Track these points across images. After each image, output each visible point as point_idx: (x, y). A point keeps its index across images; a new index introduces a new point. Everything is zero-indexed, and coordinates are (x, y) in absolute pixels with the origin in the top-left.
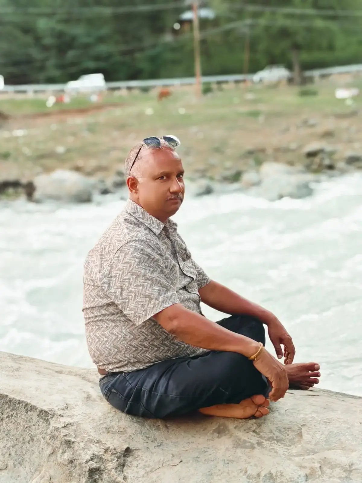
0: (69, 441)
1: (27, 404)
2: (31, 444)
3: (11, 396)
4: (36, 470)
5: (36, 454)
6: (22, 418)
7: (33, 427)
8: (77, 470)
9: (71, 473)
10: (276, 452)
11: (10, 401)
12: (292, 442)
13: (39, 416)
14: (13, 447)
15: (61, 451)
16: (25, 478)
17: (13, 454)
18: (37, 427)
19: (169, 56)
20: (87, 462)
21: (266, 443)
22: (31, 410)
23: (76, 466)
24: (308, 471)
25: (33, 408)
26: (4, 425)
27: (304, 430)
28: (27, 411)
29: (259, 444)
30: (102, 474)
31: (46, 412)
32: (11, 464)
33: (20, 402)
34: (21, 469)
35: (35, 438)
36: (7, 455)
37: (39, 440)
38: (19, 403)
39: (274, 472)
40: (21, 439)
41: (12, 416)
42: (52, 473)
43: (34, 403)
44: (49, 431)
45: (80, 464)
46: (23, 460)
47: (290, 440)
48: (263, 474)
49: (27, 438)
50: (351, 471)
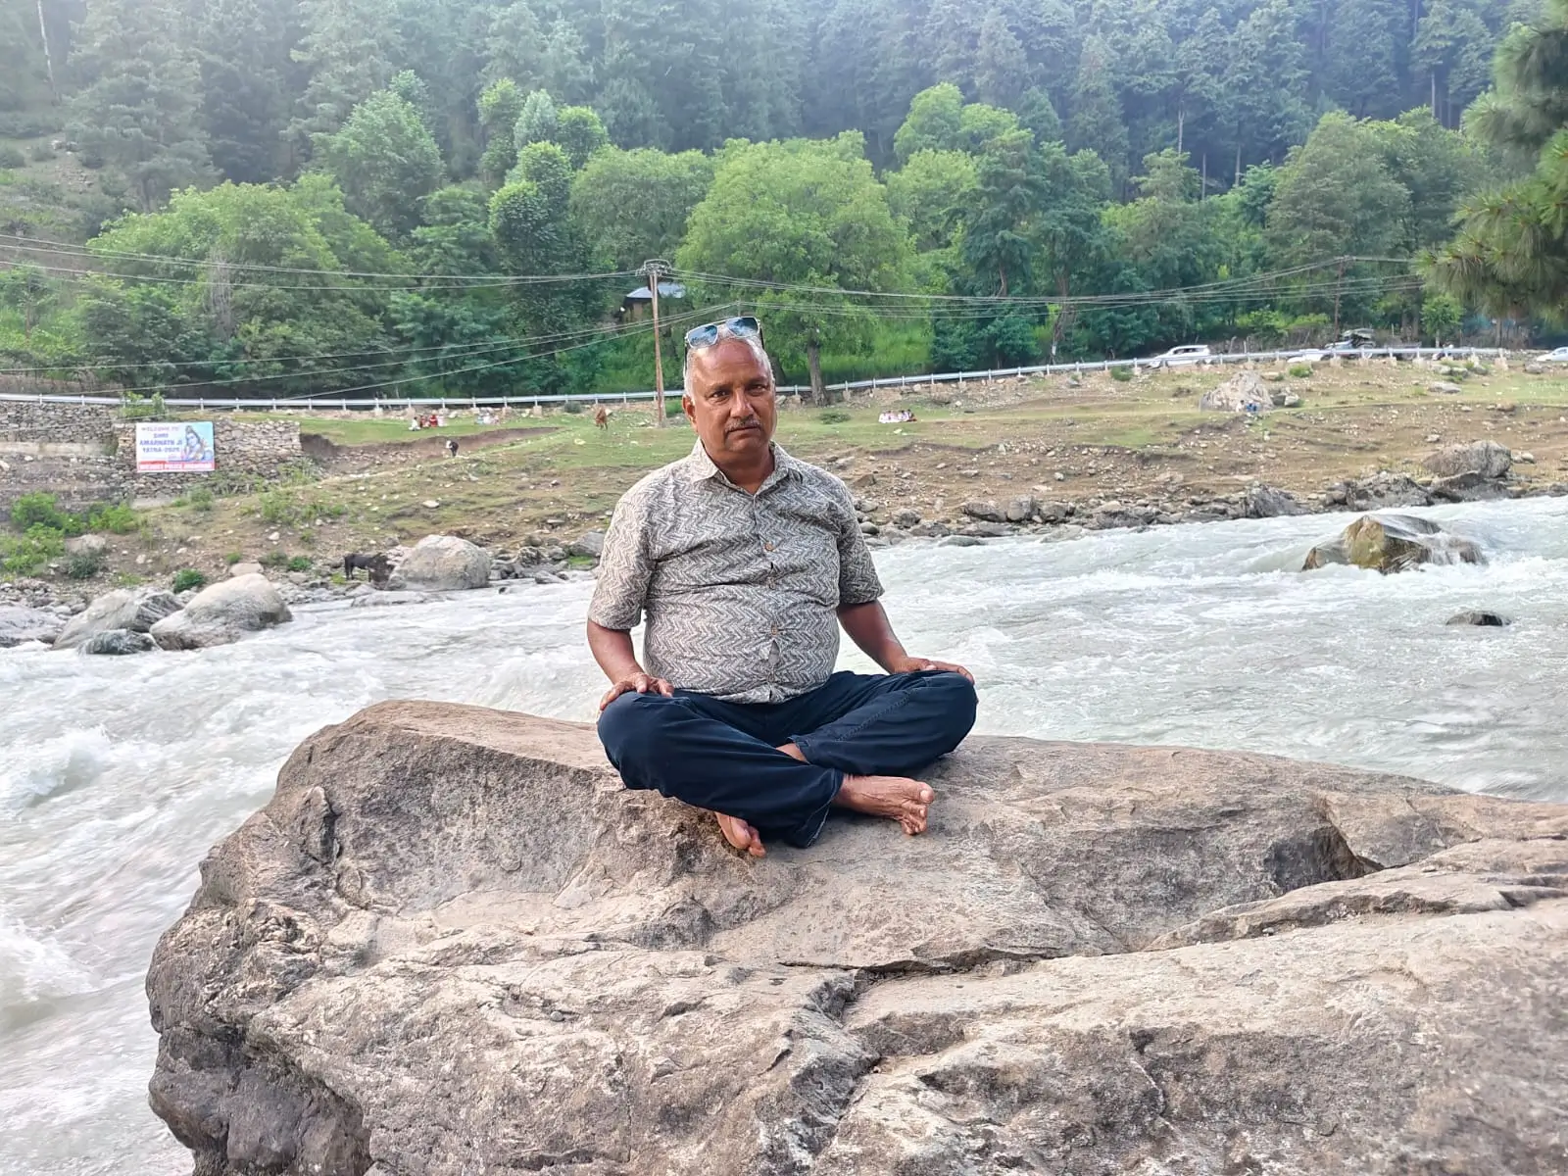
0: (636, 809)
1: (549, 765)
2: (563, 825)
3: (519, 755)
4: (575, 865)
5: (574, 838)
6: (541, 787)
7: (564, 800)
8: (657, 849)
9: (644, 857)
10: (984, 798)
11: (518, 762)
12: (1005, 785)
13: (572, 780)
14: (530, 833)
15: (622, 825)
16: (556, 880)
17: (531, 843)
18: (570, 798)
19: (611, 355)
20: (672, 835)
21: (964, 790)
22: (557, 774)
23: (653, 844)
24: (1044, 817)
25: (562, 770)
26: (510, 802)
27: (1020, 767)
28: (550, 777)
29: (952, 791)
30: (700, 852)
31: (585, 772)
32: (528, 861)
33: (536, 763)
34: (547, 866)
35: (570, 816)
36: (520, 847)
37: (577, 818)
38: (535, 765)
39: (989, 822)
40: (544, 820)
41: (523, 786)
42: (608, 862)
43: (561, 762)
44: (595, 801)
45: (660, 840)
46: (550, 852)
47: (1002, 783)
48: (971, 827)
49: (555, 817)
50: (1112, 811)
